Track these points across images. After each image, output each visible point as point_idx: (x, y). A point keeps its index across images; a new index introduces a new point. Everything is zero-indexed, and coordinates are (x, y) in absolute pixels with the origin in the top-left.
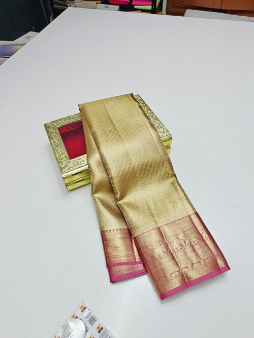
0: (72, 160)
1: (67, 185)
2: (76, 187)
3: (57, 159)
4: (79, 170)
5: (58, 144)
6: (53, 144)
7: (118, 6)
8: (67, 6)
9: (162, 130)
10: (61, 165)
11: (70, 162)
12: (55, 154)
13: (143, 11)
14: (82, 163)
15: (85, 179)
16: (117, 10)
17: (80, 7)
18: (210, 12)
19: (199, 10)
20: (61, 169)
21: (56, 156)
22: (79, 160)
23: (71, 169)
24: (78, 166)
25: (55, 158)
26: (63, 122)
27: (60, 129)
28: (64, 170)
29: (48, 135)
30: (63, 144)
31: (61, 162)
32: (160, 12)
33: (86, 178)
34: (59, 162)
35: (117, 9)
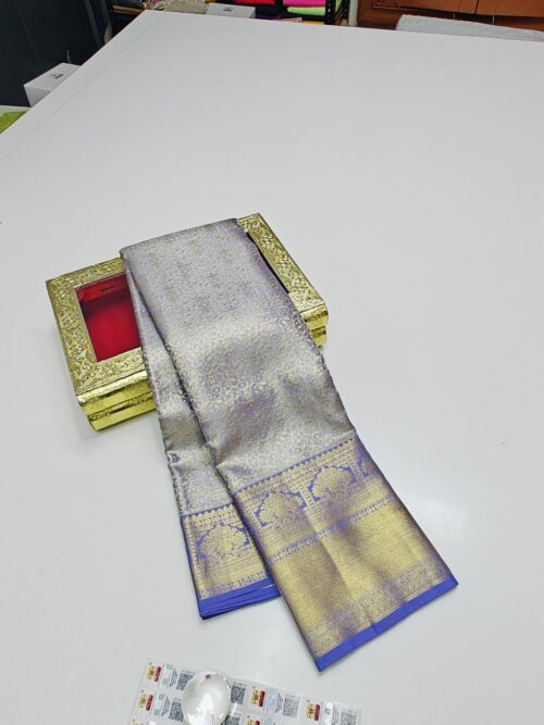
0: (103, 362)
1: (91, 419)
2: (114, 422)
3: (69, 360)
5: (74, 326)
6: (62, 326)
9: (307, 293)
10: (76, 375)
11: (96, 369)
12: (65, 349)
13: (307, 18)
14: (123, 369)
16: (251, 17)
17: (171, 9)
19: (427, 15)
21: (67, 354)
22: (117, 364)
23: (100, 383)
24: (116, 377)
25: (64, 357)
26: (89, 275)
28: (83, 385)
29: (54, 306)
30: (84, 327)
31: (78, 368)
32: (344, 21)
33: (135, 401)
34: (72, 369)
35: (250, 14)
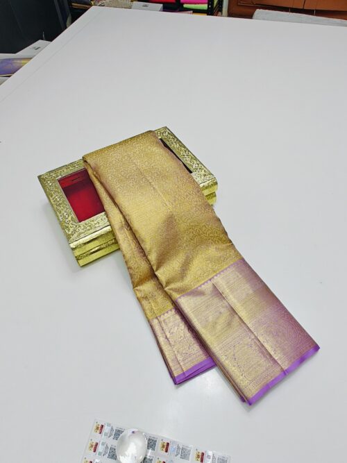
0: (83, 223)
1: (78, 259)
2: (92, 261)
3: (61, 223)
4: (94, 236)
5: (60, 202)
6: (53, 203)
7: (161, 5)
8: (91, 5)
9: (203, 172)
10: (67, 231)
11: (79, 226)
12: (57, 217)
13: (196, 11)
15: (102, 249)
16: (160, 11)
17: (109, 6)
18: (288, 13)
19: (272, 10)
20: (68, 237)
21: (59, 219)
22: (92, 223)
23: (82, 235)
24: (92, 231)
25: (58, 222)
26: (65, 170)
27: (62, 181)
28: (73, 237)
29: (45, 191)
30: (67, 202)
31: (67, 227)
33: (104, 246)
34: (64, 228)
35: (160, 9)
